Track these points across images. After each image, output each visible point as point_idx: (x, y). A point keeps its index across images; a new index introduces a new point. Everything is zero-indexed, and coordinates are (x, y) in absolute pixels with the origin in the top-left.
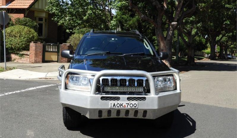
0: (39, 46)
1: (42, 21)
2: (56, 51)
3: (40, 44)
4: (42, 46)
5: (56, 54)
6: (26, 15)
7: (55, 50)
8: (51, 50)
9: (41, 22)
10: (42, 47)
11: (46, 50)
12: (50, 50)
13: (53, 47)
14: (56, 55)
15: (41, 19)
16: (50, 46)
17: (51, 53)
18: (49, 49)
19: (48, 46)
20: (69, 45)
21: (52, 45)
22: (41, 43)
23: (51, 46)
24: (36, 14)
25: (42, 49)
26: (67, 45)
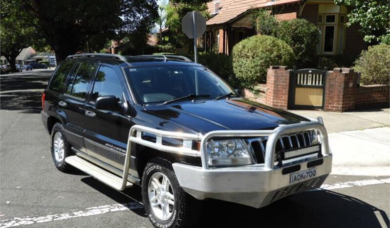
0: (282, 76)
1: (334, 21)
2: (321, 84)
3: (284, 71)
4: (289, 75)
5: (320, 91)
6: (300, 13)
7: (317, 84)
8: (309, 84)
9: (331, 24)
10: (288, 78)
11: (298, 83)
12: (307, 83)
13: (314, 76)
14: (320, 95)
15: (331, 18)
16: (306, 75)
17: (309, 89)
18: (305, 82)
19: (302, 75)
20: (348, 72)
21: (310, 71)
22: (286, 69)
23: (309, 75)
24: (322, 10)
25: (288, 81)
26: (343, 72)
